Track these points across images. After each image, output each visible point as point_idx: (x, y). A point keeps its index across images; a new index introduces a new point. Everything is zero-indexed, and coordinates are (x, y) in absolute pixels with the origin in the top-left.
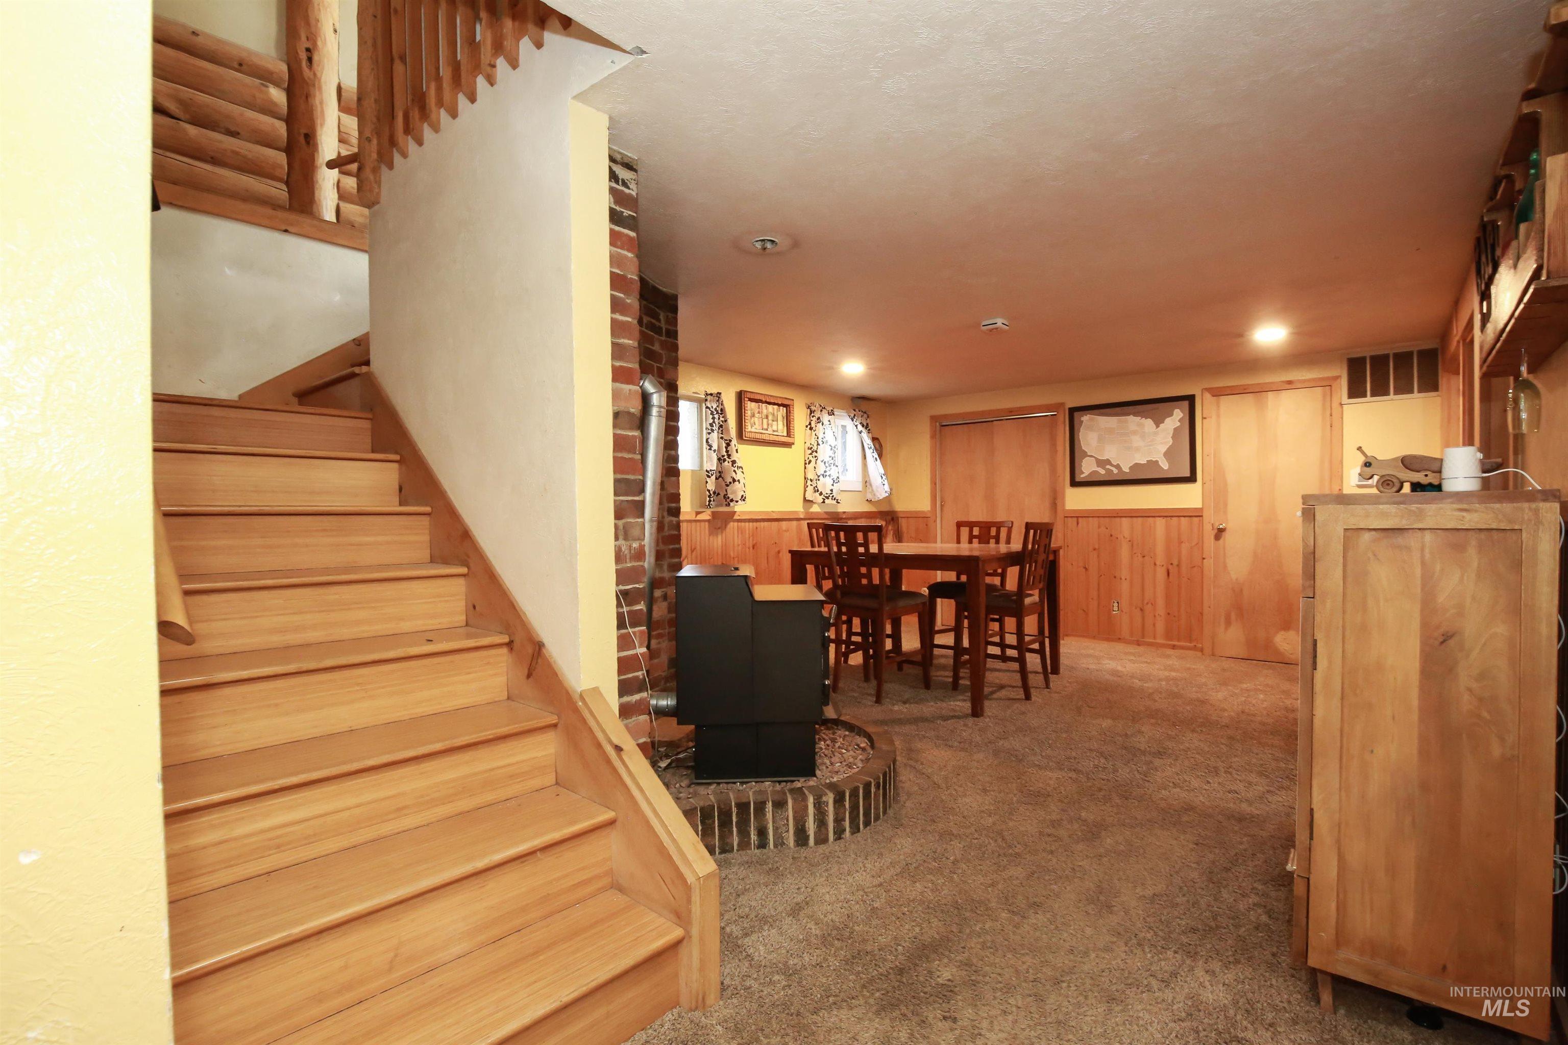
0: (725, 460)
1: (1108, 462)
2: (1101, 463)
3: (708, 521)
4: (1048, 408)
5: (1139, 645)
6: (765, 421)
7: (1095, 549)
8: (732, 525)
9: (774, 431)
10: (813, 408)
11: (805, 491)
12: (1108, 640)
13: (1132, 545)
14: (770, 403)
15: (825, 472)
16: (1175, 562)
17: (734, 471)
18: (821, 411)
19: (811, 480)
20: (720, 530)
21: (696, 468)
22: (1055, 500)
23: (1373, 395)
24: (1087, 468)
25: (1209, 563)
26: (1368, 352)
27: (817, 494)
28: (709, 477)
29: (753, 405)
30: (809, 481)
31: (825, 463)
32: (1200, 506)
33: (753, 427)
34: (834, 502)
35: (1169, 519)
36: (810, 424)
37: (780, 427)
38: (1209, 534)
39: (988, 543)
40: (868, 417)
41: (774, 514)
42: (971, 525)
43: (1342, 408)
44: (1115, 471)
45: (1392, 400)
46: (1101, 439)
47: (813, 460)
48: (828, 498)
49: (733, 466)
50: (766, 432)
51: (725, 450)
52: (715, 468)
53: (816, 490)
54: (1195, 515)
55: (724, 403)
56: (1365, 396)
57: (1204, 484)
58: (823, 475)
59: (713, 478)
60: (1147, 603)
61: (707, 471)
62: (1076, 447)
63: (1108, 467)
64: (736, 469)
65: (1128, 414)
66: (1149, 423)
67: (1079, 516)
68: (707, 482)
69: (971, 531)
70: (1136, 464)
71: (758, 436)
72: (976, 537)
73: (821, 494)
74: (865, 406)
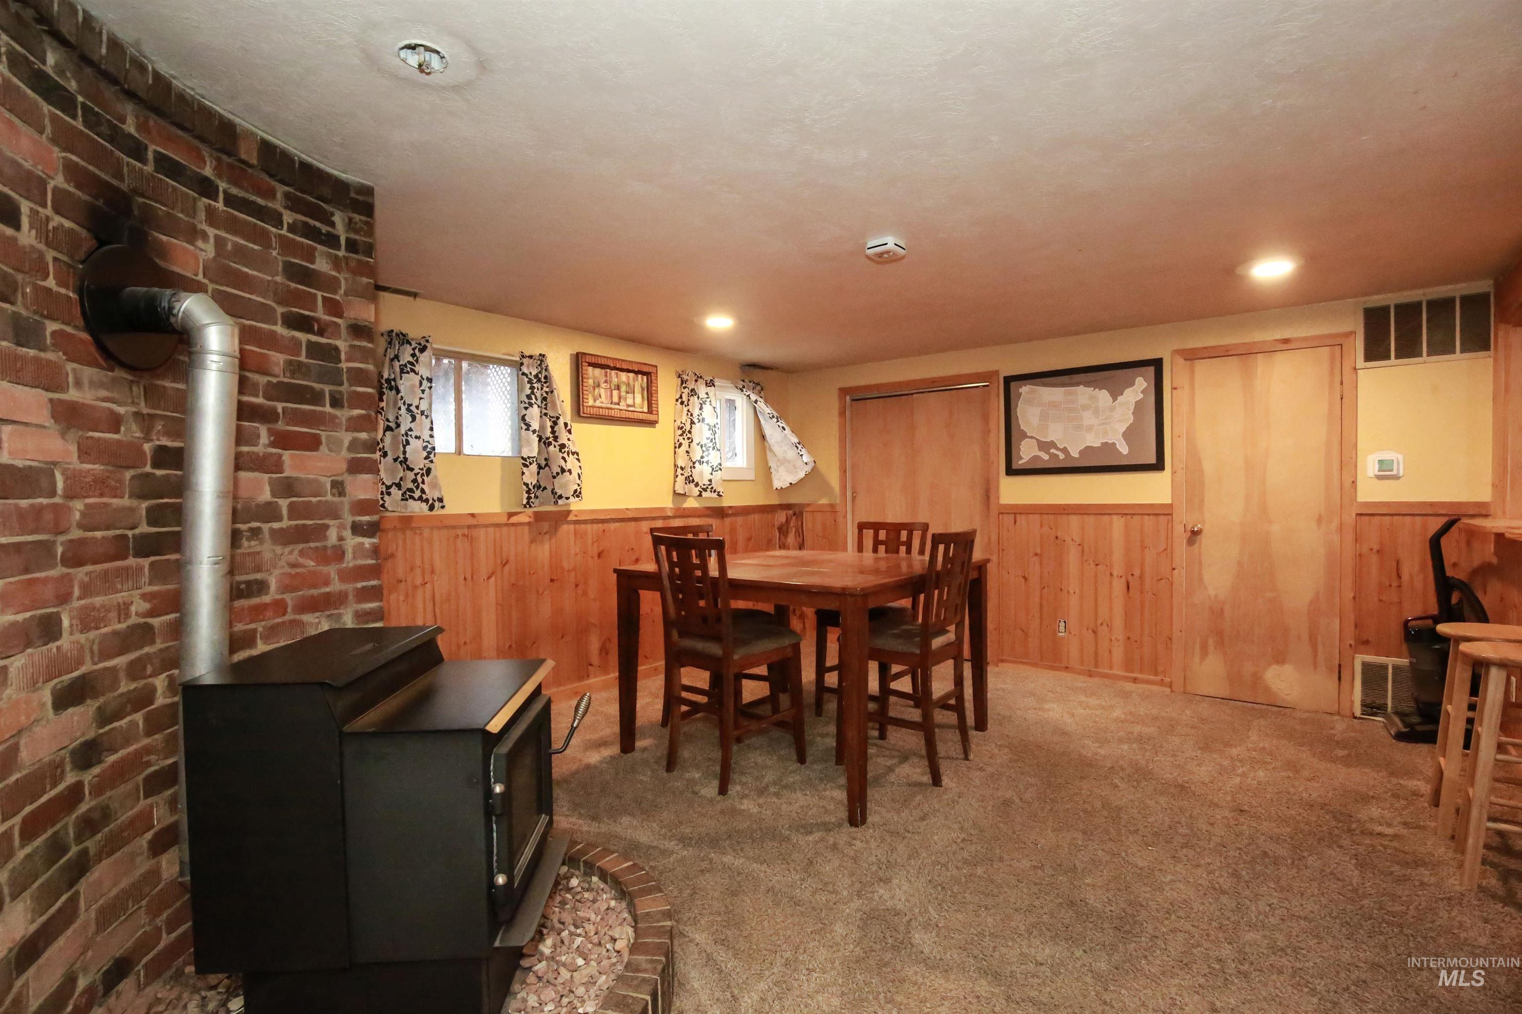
0: (550, 444)
1: (1052, 444)
2: (1045, 446)
3: (529, 524)
4: (978, 377)
5: (1090, 676)
6: (615, 393)
7: (1036, 554)
8: (565, 528)
9: (629, 406)
10: (685, 377)
11: (675, 482)
12: (1053, 668)
13: (1083, 551)
14: (622, 370)
15: (702, 457)
16: (1137, 573)
17: (563, 458)
18: (696, 381)
19: (682, 469)
20: (547, 536)
21: (508, 453)
22: (988, 492)
23: (1397, 357)
24: (1027, 453)
25: (1180, 576)
26: (1391, 299)
27: (692, 485)
28: (525, 466)
29: (598, 372)
30: (679, 470)
31: (702, 446)
32: (1169, 502)
33: (593, 401)
34: (715, 495)
35: (1129, 517)
36: (681, 397)
37: (638, 401)
38: (1180, 534)
39: (897, 552)
40: (762, 389)
41: (628, 512)
42: (876, 527)
43: (1357, 373)
44: (1062, 456)
45: (1425, 362)
46: (1044, 417)
47: (685, 443)
48: (705, 490)
49: (560, 451)
50: (617, 407)
51: (549, 430)
52: (535, 454)
53: (689, 480)
54: (1162, 512)
55: (550, 368)
56: (1388, 357)
57: (1174, 473)
58: (699, 461)
59: (534, 467)
60: (1102, 624)
61: (523, 458)
62: (1013, 426)
63: (1053, 451)
64: (565, 455)
65: (1078, 384)
66: (1103, 395)
67: (1018, 511)
68: (523, 473)
69: (876, 535)
70: (1088, 448)
71: (606, 412)
72: (882, 543)
73: (697, 485)
74: (758, 375)
